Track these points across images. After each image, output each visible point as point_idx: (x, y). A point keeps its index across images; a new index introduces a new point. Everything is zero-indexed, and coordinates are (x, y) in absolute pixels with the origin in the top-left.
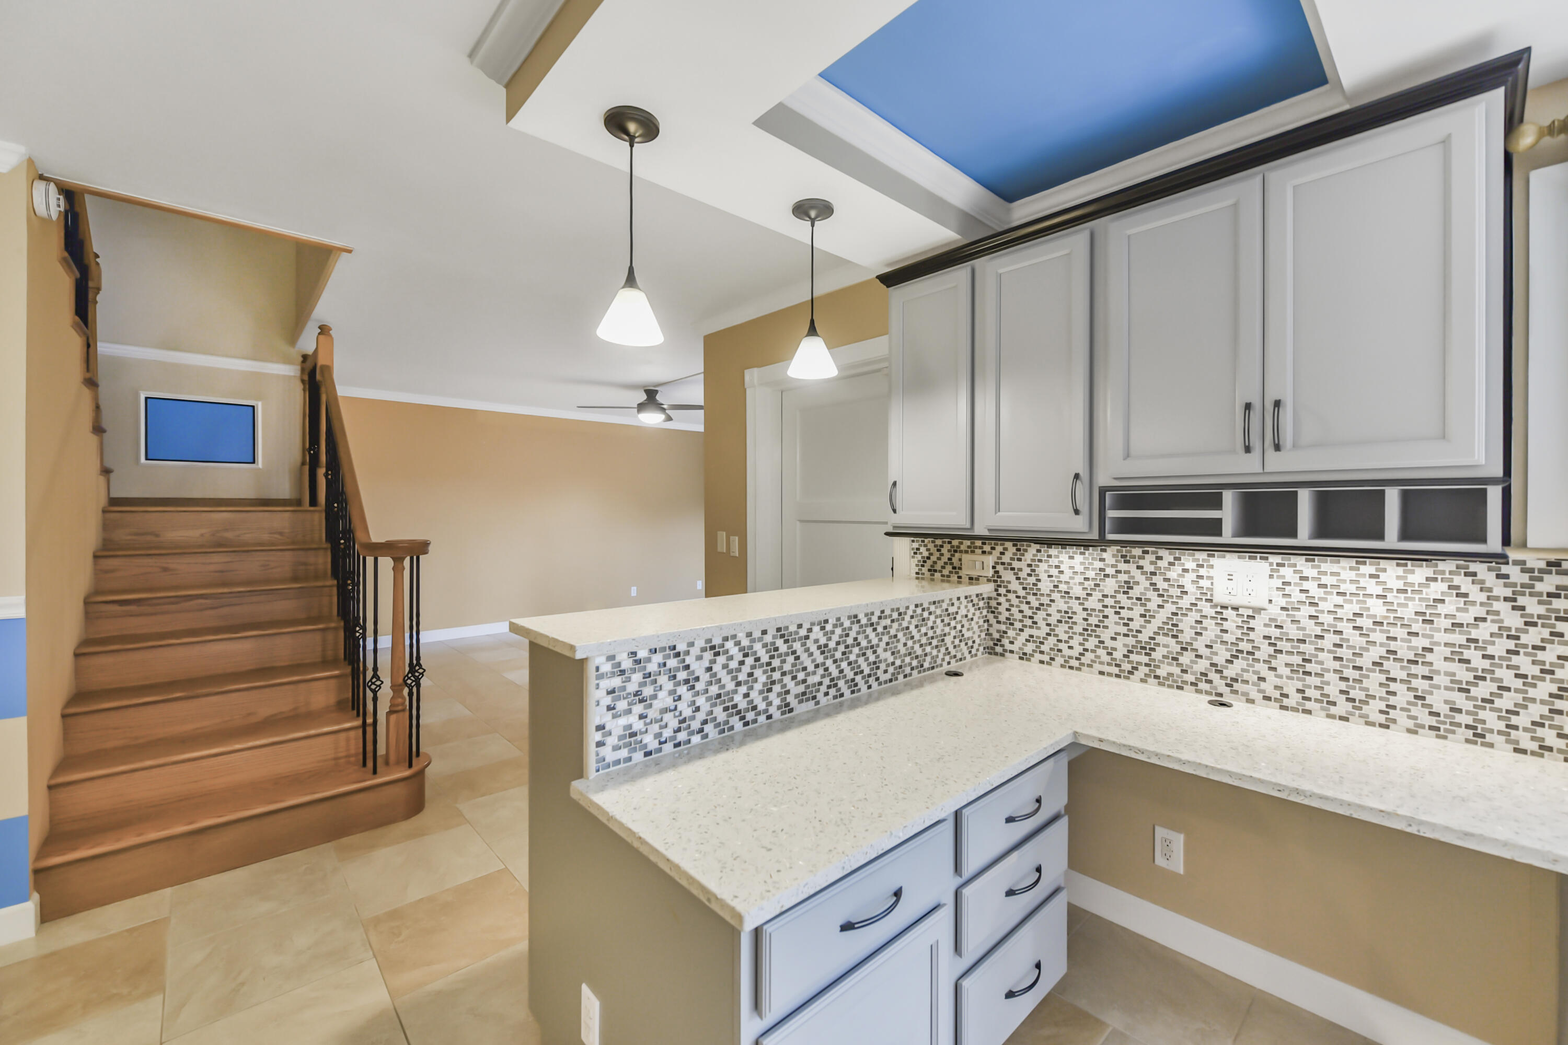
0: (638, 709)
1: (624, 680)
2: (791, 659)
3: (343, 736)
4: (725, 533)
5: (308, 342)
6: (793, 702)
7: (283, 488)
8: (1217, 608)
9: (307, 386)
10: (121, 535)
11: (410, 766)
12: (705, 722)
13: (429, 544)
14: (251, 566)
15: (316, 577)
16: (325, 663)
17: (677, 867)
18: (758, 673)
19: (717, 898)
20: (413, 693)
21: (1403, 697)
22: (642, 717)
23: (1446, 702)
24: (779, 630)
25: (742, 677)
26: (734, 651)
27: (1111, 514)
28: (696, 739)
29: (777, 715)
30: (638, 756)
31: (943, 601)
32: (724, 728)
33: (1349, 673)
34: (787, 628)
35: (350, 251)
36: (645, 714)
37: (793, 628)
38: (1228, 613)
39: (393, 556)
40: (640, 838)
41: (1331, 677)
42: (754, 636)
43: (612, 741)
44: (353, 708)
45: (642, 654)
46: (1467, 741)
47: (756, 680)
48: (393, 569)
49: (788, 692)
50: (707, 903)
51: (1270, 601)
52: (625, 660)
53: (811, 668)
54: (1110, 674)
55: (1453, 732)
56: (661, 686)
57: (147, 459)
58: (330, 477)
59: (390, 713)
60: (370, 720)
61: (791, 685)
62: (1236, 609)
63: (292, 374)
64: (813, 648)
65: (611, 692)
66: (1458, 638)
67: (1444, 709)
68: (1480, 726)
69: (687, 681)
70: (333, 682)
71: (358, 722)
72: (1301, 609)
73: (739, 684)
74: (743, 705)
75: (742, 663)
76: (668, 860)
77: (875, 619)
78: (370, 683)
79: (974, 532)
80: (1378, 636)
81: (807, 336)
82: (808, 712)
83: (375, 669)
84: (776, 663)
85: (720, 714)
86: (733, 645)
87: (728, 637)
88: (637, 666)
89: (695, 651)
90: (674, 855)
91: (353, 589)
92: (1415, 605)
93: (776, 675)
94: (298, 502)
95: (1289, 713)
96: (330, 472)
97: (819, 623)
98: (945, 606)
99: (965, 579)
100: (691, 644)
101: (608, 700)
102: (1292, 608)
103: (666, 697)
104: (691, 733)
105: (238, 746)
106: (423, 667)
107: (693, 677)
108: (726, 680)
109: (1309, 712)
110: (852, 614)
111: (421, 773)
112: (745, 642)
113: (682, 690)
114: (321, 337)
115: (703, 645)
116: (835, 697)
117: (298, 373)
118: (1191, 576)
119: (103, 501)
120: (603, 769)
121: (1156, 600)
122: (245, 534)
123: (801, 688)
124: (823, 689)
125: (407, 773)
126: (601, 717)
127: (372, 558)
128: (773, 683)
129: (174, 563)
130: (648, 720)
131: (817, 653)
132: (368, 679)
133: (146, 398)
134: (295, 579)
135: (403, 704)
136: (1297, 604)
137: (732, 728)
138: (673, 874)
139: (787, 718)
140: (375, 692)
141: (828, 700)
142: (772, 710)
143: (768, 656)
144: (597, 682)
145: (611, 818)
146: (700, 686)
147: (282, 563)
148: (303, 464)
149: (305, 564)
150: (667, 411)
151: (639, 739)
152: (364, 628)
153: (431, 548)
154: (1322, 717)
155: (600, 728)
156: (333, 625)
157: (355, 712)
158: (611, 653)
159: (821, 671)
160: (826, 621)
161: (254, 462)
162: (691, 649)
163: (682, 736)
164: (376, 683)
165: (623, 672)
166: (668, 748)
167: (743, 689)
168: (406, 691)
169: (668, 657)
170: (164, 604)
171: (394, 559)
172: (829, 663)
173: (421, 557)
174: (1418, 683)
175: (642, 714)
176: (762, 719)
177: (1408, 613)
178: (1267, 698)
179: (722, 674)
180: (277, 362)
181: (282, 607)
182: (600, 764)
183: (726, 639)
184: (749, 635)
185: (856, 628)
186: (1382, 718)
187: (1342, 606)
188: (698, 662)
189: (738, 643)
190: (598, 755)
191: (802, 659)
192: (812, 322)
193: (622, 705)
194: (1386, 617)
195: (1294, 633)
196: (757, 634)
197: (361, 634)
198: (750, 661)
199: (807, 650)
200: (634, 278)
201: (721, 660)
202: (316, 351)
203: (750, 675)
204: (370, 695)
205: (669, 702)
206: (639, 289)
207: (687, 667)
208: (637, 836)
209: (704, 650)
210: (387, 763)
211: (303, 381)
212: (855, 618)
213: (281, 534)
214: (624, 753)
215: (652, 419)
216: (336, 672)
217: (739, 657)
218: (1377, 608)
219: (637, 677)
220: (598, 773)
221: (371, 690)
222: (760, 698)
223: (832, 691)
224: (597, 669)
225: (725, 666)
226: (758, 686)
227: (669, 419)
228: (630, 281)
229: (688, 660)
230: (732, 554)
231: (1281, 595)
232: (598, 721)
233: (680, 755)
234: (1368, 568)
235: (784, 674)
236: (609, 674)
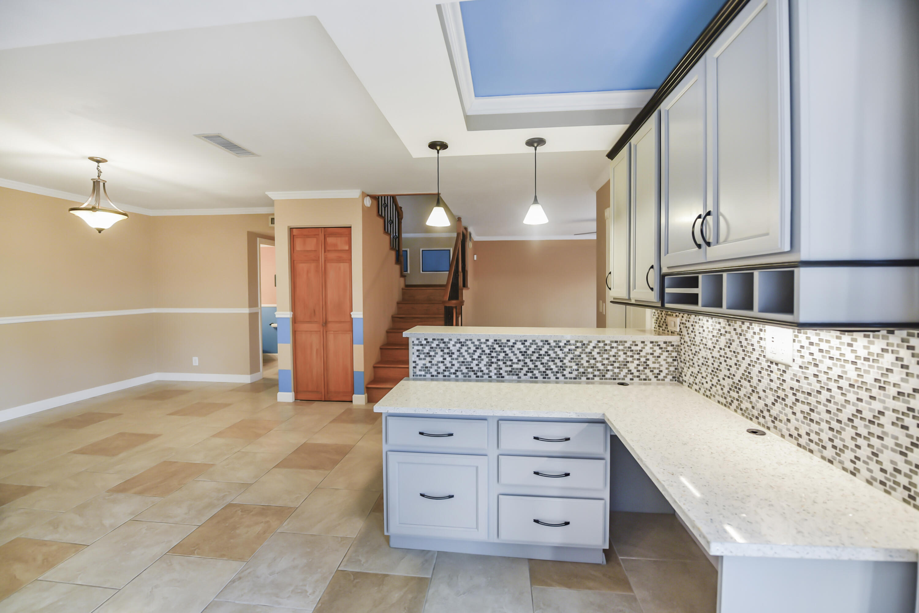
0: (428, 359)
1: (423, 348)
2: (503, 354)
6: (504, 374)
8: (768, 363)
10: (406, 297)
12: (457, 371)
14: (434, 308)
18: (484, 357)
21: (865, 452)
23: (892, 462)
24: (496, 340)
25: (475, 357)
26: (471, 345)
27: (668, 290)
28: (453, 376)
29: (494, 377)
30: (428, 376)
31: (626, 342)
32: (465, 375)
33: (834, 424)
34: (500, 340)
37: (504, 341)
38: (774, 366)
41: (825, 426)
43: (419, 367)
45: (430, 340)
46: (904, 500)
47: (483, 360)
48: (455, 312)
49: (501, 369)
51: (794, 360)
52: (423, 341)
53: (515, 360)
54: (722, 404)
55: (895, 490)
56: (437, 353)
61: (503, 366)
62: (777, 364)
64: (517, 352)
65: (418, 351)
66: (901, 406)
67: (889, 468)
68: (913, 489)
69: (448, 353)
72: (810, 368)
73: (473, 359)
74: (476, 368)
75: (475, 351)
77: (562, 344)
79: (631, 301)
80: (851, 397)
81: (533, 204)
82: (513, 380)
84: (494, 354)
85: (463, 368)
86: (470, 343)
88: (428, 344)
89: (452, 343)
92: (875, 373)
93: (494, 360)
95: (801, 450)
97: (521, 341)
98: (627, 345)
99: (670, 333)
100: (451, 340)
101: (417, 353)
102: (805, 367)
103: (440, 357)
104: (451, 373)
107: (451, 352)
108: (467, 356)
109: (811, 451)
110: (544, 339)
112: (477, 343)
113: (446, 356)
115: (456, 341)
116: (532, 377)
118: (757, 337)
119: (402, 286)
120: (416, 376)
121: (742, 354)
122: (436, 297)
123: (509, 369)
124: (524, 372)
126: (414, 358)
128: (492, 363)
129: (415, 306)
130: (432, 364)
131: (519, 355)
133: (422, 251)
136: (808, 364)
137: (470, 377)
139: (500, 379)
141: (527, 378)
142: (492, 374)
143: (489, 351)
144: (413, 346)
146: (455, 356)
151: (429, 370)
154: (818, 457)
155: (414, 362)
158: (418, 337)
159: (522, 363)
160: (526, 341)
163: (447, 373)
165: (422, 345)
166: (441, 376)
167: (475, 362)
169: (441, 343)
170: (409, 319)
171: (455, 308)
172: (527, 360)
174: (874, 441)
175: (430, 361)
176: (486, 377)
177: (869, 379)
178: (791, 435)
179: (465, 354)
182: (414, 374)
183: (467, 340)
184: (479, 340)
185: (547, 347)
186: (850, 466)
187: (831, 368)
188: (454, 347)
189: (473, 343)
190: (413, 371)
191: (509, 356)
192: (536, 197)
193: (422, 356)
194: (857, 381)
195: (806, 388)
196: (483, 340)
198: (479, 351)
199: (513, 352)
201: (465, 348)
203: (479, 357)
205: (441, 359)
206: (441, 206)
207: (449, 348)
209: (456, 343)
212: (547, 342)
214: (423, 373)
217: (474, 348)
218: (852, 374)
219: (428, 348)
220: (414, 377)
222: (485, 368)
223: (530, 375)
224: (413, 342)
225: (466, 351)
226: (484, 362)
229: (449, 345)
230: (603, 313)
231: (799, 356)
232: (413, 360)
233: (446, 380)
234: (846, 338)
235: (498, 360)
236: (417, 344)
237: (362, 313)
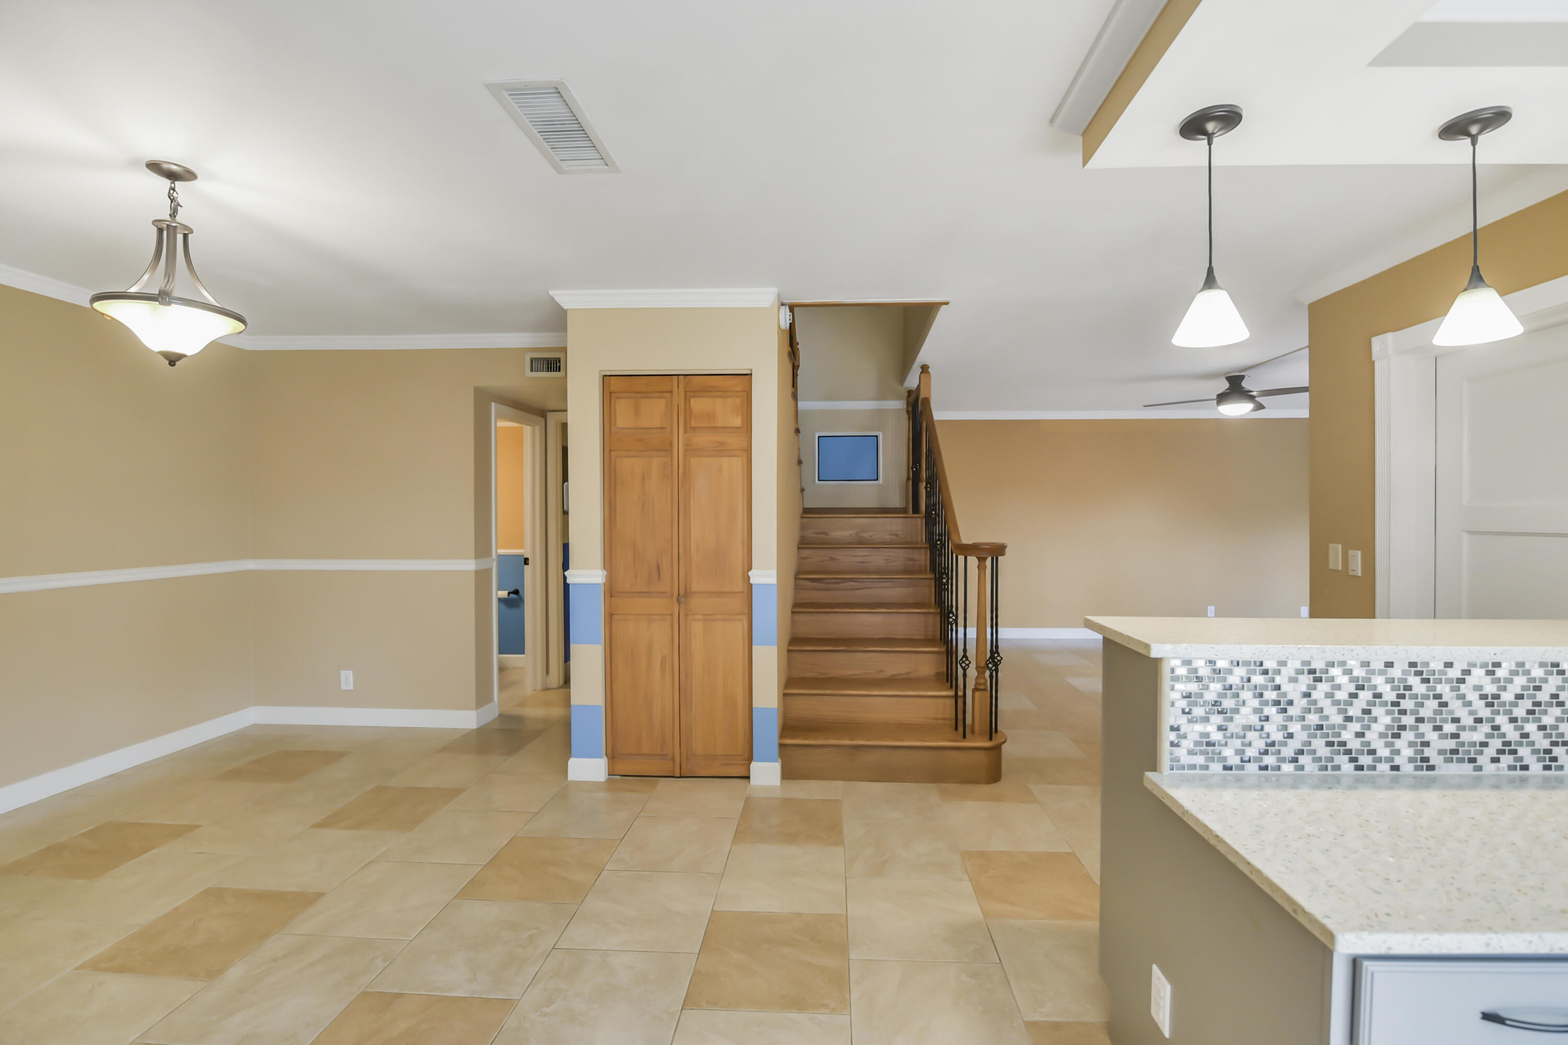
0: (1217, 719)
1: (1201, 687)
2: (1433, 704)
3: (941, 701)
4: (1340, 546)
5: (912, 381)
6: (1436, 760)
7: (896, 499)
9: (911, 416)
10: (810, 534)
11: (991, 739)
12: (1299, 752)
13: (1006, 546)
14: (878, 559)
15: (920, 572)
16: (927, 642)
17: (1259, 872)
18: (1377, 711)
19: (1304, 911)
20: (993, 676)
22: (1220, 728)
24: (1413, 665)
25: (1354, 712)
26: (1342, 679)
28: (1288, 768)
29: (1408, 768)
30: (1216, 767)
32: (1323, 763)
34: (1426, 664)
35: (947, 303)
36: (1224, 727)
37: (1437, 665)
39: (978, 556)
40: (1218, 836)
42: (1372, 667)
43: (1187, 744)
44: (947, 681)
45: (1221, 664)
47: (1375, 720)
48: (978, 567)
49: (1426, 744)
50: (1292, 914)
52: (1201, 667)
53: (1467, 721)
56: (1244, 702)
57: (819, 480)
58: (929, 489)
59: (975, 690)
60: (960, 693)
61: (1432, 736)
63: (901, 407)
64: (1473, 696)
65: (1188, 696)
69: (1277, 703)
70: (933, 656)
71: (952, 693)
73: (1349, 719)
74: (1354, 744)
75: (1354, 696)
76: (1248, 863)
78: (961, 662)
81: (1469, 288)
82: (1460, 776)
83: (965, 650)
84: (1408, 704)
85: (1319, 744)
86: (1340, 673)
87: (1334, 663)
88: (1216, 676)
89: (1288, 671)
90: (1257, 862)
91: (947, 581)
93: (1408, 720)
94: (904, 511)
96: (929, 486)
97: (1484, 665)
100: (1283, 663)
101: (1183, 703)
103: (1250, 714)
104: (1283, 760)
105: (876, 693)
106: (1001, 655)
107: (1285, 699)
108: (1331, 711)
110: (1549, 659)
111: (998, 748)
112: (1359, 672)
113: (1271, 711)
114: (923, 375)
115: (1299, 666)
116: (1512, 768)
117: (905, 406)
119: (801, 510)
120: (1177, 769)
122: (875, 534)
123: (1451, 744)
124: (1490, 752)
125: (988, 744)
126: (1175, 718)
127: (963, 557)
128: (1403, 728)
129: (838, 554)
130: (1228, 734)
131: (1479, 705)
132: (959, 658)
133: (819, 437)
134: (906, 572)
135: (985, 684)
137: (1338, 768)
138: (1253, 877)
139: (1425, 775)
140: (964, 670)
141: (1498, 769)
142: (1401, 761)
143: (1394, 694)
144: (1172, 683)
145: (1186, 812)
146: (1292, 711)
147: (897, 558)
148: (908, 479)
149: (912, 560)
150: (1257, 399)
151: (1218, 751)
152: (957, 616)
153: (1007, 551)
155: (1175, 728)
156: (932, 610)
157: (949, 684)
158: (1187, 657)
159: (1486, 728)
160: (1497, 665)
161: (877, 480)
162: (1283, 669)
163: (1269, 760)
164: (966, 662)
165: (1199, 679)
166: (1252, 768)
167: (1356, 727)
168: (988, 673)
169: (1254, 672)
170: (831, 583)
171: (979, 559)
172: (1501, 720)
173: (999, 558)
175: (1221, 726)
176: (1384, 767)
179: (1325, 704)
180: (892, 399)
181: (896, 592)
182: (1174, 764)
183: (1332, 664)
184: (1366, 664)
185: (1556, 680)
188: (1292, 685)
189: (1348, 672)
190: (1172, 754)
191: (1450, 707)
192: (1474, 268)
193: (1198, 712)
196: (1377, 665)
197: (954, 620)
198: (1366, 695)
199: (1461, 697)
200: (1214, 278)
201: (1323, 687)
202: (919, 386)
203: (1367, 712)
204: (960, 671)
205: (1254, 720)
206: (1221, 289)
207: (1278, 688)
208: (1214, 834)
209: (1300, 672)
210: (973, 732)
211: (908, 412)
213: (896, 535)
214: (1200, 760)
215: (1237, 410)
216: (936, 649)
217: (1350, 688)
219: (1216, 687)
220: (1172, 772)
221: (962, 666)
222: (1382, 742)
223: (1507, 760)
224: (1173, 671)
225: (1329, 695)
226: (1378, 728)
227: (1260, 407)
228: (1210, 281)
229: (1279, 680)
230: (1351, 573)
232: (1172, 722)
233: (1267, 779)
235: (1420, 720)
236: (1184, 677)
237: (775, 572)
